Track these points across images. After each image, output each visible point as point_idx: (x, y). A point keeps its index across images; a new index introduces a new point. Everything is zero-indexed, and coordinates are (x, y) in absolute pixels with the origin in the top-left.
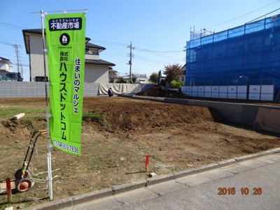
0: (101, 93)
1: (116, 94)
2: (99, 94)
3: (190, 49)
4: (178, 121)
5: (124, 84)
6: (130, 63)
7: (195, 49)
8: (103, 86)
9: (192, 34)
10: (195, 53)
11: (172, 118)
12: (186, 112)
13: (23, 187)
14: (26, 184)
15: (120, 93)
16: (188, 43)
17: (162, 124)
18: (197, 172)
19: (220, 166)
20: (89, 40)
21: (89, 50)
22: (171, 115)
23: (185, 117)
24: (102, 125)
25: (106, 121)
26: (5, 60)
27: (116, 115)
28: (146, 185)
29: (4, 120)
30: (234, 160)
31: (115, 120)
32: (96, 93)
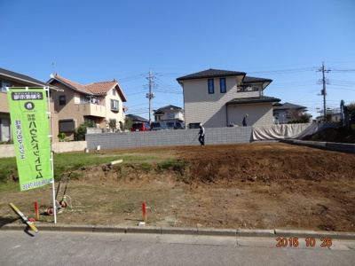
0: (255, 138)
1: (276, 139)
2: (252, 140)
4: (294, 177)
5: (290, 126)
6: (323, 93)
8: (258, 129)
11: (285, 171)
12: (319, 162)
13: (51, 212)
14: (53, 210)
15: (282, 137)
17: (260, 178)
18: (197, 233)
19: (238, 234)
20: (244, 74)
21: (247, 86)
22: (286, 167)
23: (310, 170)
24: (182, 175)
25: (188, 170)
26: (177, 109)
27: (203, 164)
28: (126, 231)
29: (104, 165)
30: (272, 231)
31: (199, 170)
32: (249, 139)
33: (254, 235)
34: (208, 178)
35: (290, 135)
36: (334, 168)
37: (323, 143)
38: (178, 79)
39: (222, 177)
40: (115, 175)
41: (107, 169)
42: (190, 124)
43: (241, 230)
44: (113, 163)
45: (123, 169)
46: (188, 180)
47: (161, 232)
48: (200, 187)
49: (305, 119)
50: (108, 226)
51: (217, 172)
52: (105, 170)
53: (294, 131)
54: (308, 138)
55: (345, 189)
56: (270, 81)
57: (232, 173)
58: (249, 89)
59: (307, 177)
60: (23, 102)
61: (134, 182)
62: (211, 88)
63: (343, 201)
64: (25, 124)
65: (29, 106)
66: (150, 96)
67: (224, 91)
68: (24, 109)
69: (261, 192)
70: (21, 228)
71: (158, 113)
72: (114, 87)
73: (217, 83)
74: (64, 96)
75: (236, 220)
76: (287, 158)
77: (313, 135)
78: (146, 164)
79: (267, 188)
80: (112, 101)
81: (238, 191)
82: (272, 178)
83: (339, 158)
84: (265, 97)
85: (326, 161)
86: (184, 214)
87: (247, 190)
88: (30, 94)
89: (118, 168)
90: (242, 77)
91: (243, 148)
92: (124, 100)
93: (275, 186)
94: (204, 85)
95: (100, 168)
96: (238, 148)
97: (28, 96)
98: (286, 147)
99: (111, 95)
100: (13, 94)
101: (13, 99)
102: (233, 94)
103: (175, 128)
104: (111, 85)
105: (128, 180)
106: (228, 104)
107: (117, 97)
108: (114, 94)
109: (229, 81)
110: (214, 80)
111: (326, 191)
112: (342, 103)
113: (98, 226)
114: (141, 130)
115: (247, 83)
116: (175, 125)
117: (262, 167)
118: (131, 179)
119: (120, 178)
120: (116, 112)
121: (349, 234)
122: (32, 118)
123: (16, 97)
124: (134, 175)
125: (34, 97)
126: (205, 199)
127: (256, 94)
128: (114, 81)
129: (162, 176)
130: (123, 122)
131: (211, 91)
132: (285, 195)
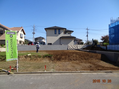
0: (69, 49)
1: (75, 49)
2: (68, 49)
3: (110, 28)
4: (82, 59)
5: (78, 45)
6: (87, 36)
7: (113, 27)
8: (70, 46)
9: (111, 21)
10: (113, 29)
11: (80, 58)
12: (88, 55)
13: (14, 69)
14: (15, 68)
15: (76, 49)
16: (109, 25)
17: (73, 59)
18: (61, 73)
19: (71, 72)
20: (66, 29)
21: (66, 32)
22: (80, 56)
23: (86, 57)
24: (51, 59)
25: (53, 57)
26: (43, 38)
27: (57, 55)
28: (41, 73)
29: (25, 55)
30: (80, 71)
31: (56, 57)
32: (67, 49)
33: (76, 72)
34: (59, 59)
35: (79, 48)
36: (92, 57)
37: (88, 50)
38: (45, 29)
39: (63, 59)
40: (29, 59)
41: (26, 57)
42: (48, 43)
43: (72, 72)
44: (28, 55)
45: (32, 57)
46: (53, 60)
47: (51, 73)
48: (57, 62)
49: (82, 43)
50: (35, 72)
51: (61, 58)
52: (25, 57)
53: (80, 47)
54: (84, 49)
55: (94, 62)
56: (73, 31)
57: (66, 58)
58: (67, 33)
59: (85, 59)
60: (9, 35)
61: (36, 61)
62: (55, 32)
63: (94, 65)
64: (9, 42)
65: (11, 36)
66: (34, 33)
67: (59, 34)
68: (9, 37)
69: (74, 63)
70: (6, 74)
71: (36, 39)
72: (21, 30)
73: (57, 31)
74: (2, 31)
75: (70, 69)
76: (80, 54)
77: (85, 48)
78: (39, 55)
79: (75, 62)
80: (21, 34)
81: (68, 63)
82: (76, 59)
83: (93, 54)
84: (72, 36)
85: (90, 55)
86: (56, 69)
87: (71, 62)
88: (12, 32)
89: (30, 57)
90: (65, 30)
91: (66, 51)
92: (25, 34)
93: (78, 61)
94: (53, 31)
95: (24, 57)
96: (64, 51)
97: (11, 33)
98: (78, 51)
99: (20, 32)
100: (7, 32)
101: (7, 34)
102: (62, 34)
103: (43, 45)
104: (21, 29)
105: (34, 60)
106: (60, 38)
107: (22, 33)
108: (21, 32)
109: (61, 31)
110: (56, 30)
111: (90, 62)
112: (93, 39)
113: (32, 72)
114: (32, 44)
115: (66, 31)
116: (43, 43)
117: (74, 56)
118: (35, 60)
119: (31, 59)
120: (22, 38)
121: (97, 71)
122: (11, 40)
123: (8, 33)
124: (36, 59)
125: (13, 33)
126: (60, 65)
127: (69, 35)
128: (22, 27)
129: (45, 59)
130: (24, 42)
131: (55, 33)
132: (80, 63)
